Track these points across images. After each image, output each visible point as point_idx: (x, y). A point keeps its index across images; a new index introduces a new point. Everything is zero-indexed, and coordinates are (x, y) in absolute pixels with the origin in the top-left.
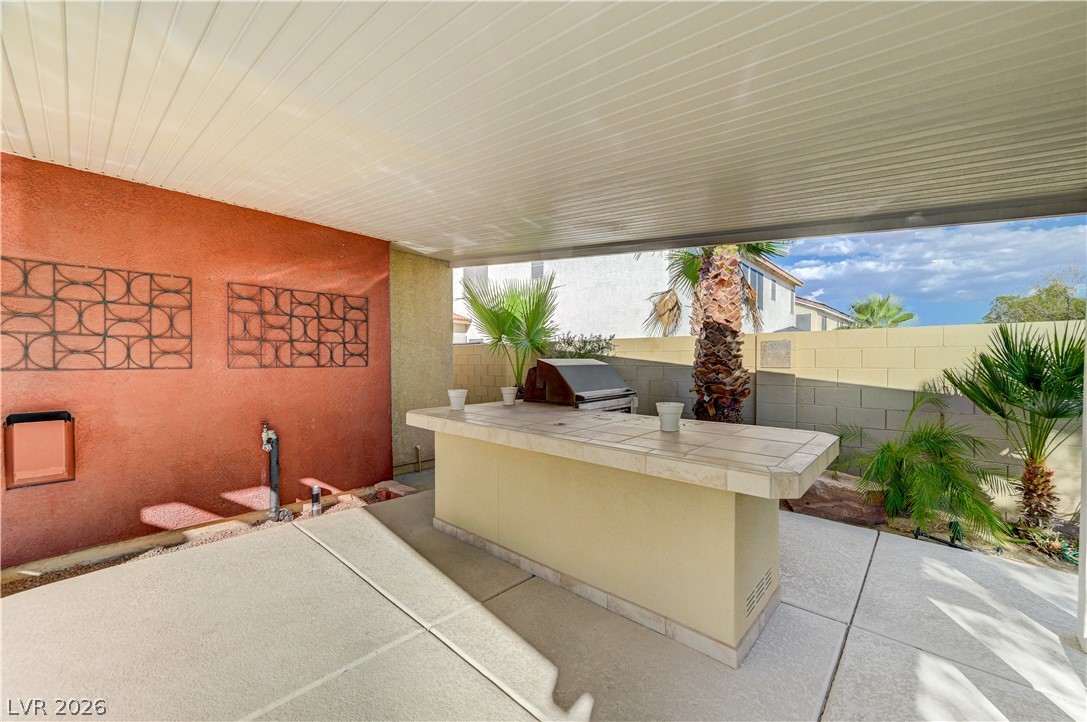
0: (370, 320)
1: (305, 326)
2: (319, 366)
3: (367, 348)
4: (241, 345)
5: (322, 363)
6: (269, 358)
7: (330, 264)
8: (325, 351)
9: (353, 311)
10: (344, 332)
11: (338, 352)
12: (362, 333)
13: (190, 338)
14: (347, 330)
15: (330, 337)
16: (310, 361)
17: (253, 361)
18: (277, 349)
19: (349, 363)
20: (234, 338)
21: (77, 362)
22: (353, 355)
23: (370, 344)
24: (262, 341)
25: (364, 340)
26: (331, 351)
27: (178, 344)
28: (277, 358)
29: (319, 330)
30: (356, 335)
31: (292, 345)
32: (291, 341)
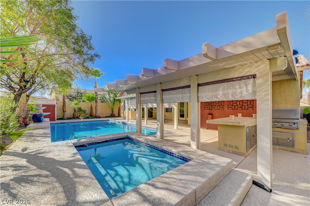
1: (240, 102)
2: (242, 109)
3: (253, 106)
4: (230, 106)
5: (243, 109)
6: (233, 108)
8: (243, 107)
11: (246, 107)
13: (223, 105)
14: (248, 103)
15: (245, 104)
17: (231, 109)
18: (235, 107)
19: (248, 109)
20: (229, 105)
21: (213, 109)
22: (250, 107)
23: (254, 105)
24: (232, 105)
25: (252, 104)
26: (245, 107)
27: (222, 106)
28: (235, 108)
29: (242, 103)
30: (250, 103)
31: (237, 106)
32: (237, 105)
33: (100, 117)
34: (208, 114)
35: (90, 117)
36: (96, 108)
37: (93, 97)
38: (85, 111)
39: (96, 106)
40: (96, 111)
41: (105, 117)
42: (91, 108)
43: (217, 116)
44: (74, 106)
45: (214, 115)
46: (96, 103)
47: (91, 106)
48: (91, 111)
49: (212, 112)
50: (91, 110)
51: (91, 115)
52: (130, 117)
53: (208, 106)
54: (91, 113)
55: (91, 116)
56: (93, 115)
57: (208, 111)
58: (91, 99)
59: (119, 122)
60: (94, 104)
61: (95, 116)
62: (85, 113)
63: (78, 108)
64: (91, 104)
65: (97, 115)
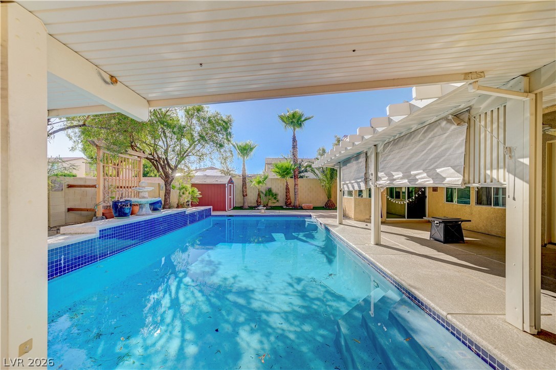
33: (302, 208)
35: (285, 207)
36: (296, 190)
37: (287, 169)
38: (276, 195)
40: (295, 195)
41: (312, 208)
42: (287, 189)
44: (257, 186)
46: (295, 179)
47: (287, 185)
48: (286, 196)
50: (286, 193)
51: (286, 204)
52: (353, 212)
54: (286, 199)
56: (290, 204)
58: (285, 172)
59: (321, 224)
60: (291, 182)
61: (294, 206)
62: (275, 198)
63: (267, 190)
64: (287, 182)
65: (297, 204)
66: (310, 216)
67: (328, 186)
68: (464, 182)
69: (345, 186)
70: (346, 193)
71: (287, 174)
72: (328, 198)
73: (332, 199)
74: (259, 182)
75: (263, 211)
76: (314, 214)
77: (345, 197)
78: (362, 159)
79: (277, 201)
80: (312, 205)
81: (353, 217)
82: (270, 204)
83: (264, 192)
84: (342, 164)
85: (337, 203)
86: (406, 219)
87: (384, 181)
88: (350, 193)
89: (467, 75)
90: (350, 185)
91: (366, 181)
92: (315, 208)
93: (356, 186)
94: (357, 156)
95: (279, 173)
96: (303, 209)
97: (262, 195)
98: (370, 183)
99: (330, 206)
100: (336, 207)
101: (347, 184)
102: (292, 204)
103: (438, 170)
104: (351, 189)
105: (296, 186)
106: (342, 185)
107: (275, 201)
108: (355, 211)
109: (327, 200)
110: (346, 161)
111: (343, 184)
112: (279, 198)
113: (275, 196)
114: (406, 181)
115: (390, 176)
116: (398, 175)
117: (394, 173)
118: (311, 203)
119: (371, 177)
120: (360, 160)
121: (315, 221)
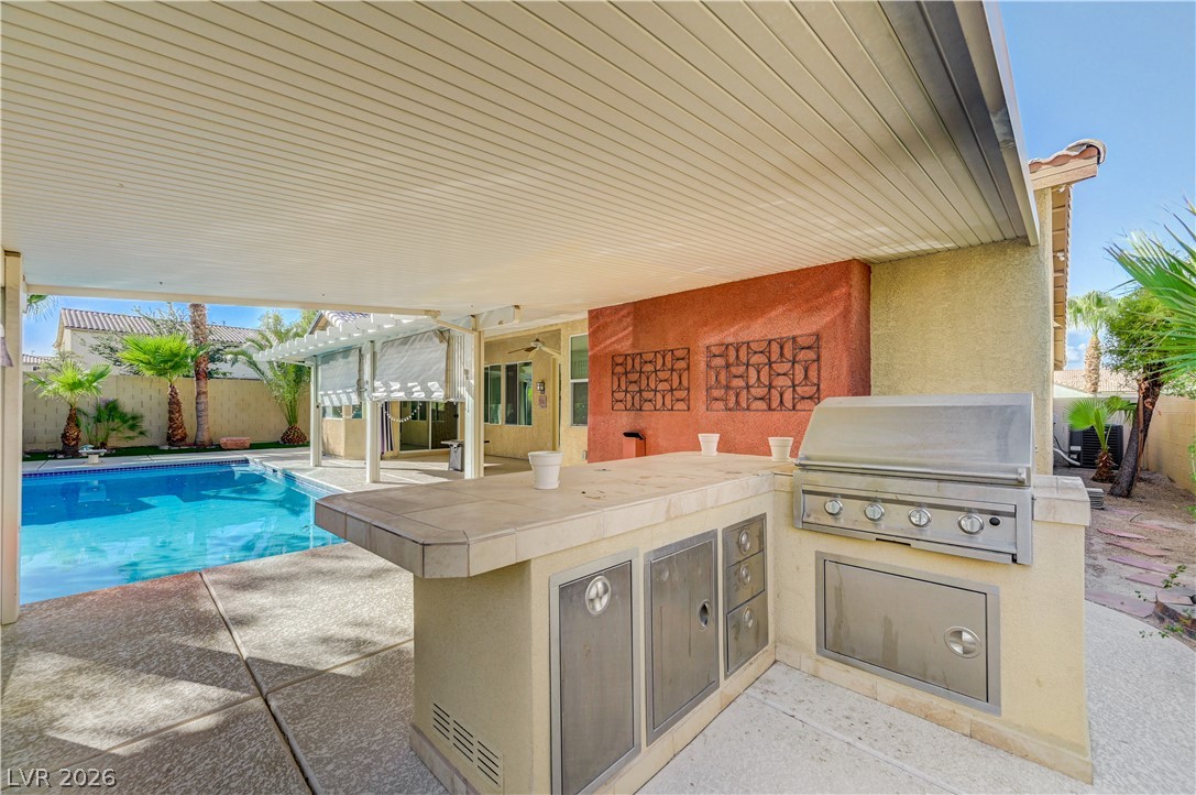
0: (823, 359)
1: (759, 372)
2: (770, 409)
3: (818, 389)
4: (715, 393)
5: (773, 407)
6: (732, 402)
7: (780, 309)
8: (775, 394)
9: (803, 351)
10: (793, 374)
11: (788, 395)
12: (813, 374)
13: (688, 389)
14: (797, 372)
15: (782, 382)
16: (763, 405)
17: (722, 405)
18: (737, 395)
19: (798, 407)
20: (711, 388)
21: (647, 406)
22: (803, 398)
23: (821, 386)
24: (728, 387)
25: (815, 381)
26: (781, 395)
27: (684, 394)
28: (737, 402)
29: (770, 375)
30: (806, 377)
31: (748, 391)
32: (748, 387)
33: (219, 448)
34: (627, 435)
35: (166, 448)
36: (202, 407)
37: (177, 355)
38: (134, 418)
39: (199, 394)
40: (198, 417)
41: (248, 445)
42: (174, 403)
43: (662, 442)
44: (66, 394)
45: (650, 441)
46: (198, 379)
47: (174, 394)
48: (171, 419)
49: (641, 424)
50: (170, 412)
51: (170, 439)
52: (343, 445)
53: (626, 391)
54: (170, 427)
55: (176, 440)
56: (183, 438)
57: (625, 421)
58: (167, 363)
59: (274, 471)
60: (185, 387)
61: (195, 444)
62: (132, 427)
63: (103, 404)
64: (172, 387)
65: (205, 437)
66: (246, 461)
67: (289, 397)
68: (446, 397)
69: (326, 399)
70: (330, 411)
71: (176, 367)
72: (290, 423)
73: (300, 425)
74: (75, 386)
75: (95, 459)
76: (254, 456)
77: (327, 418)
78: (354, 358)
79: (142, 433)
80: (248, 440)
81: (342, 454)
82: (112, 443)
83: (92, 411)
84: (319, 359)
85: (309, 434)
86: (430, 450)
87: (380, 394)
88: (337, 411)
89: (427, 312)
90: (333, 396)
91: (360, 390)
92: (254, 447)
93: (344, 398)
94: (346, 351)
95: (149, 363)
96: (224, 450)
97: (83, 420)
98: (366, 394)
99: (293, 438)
100: (309, 442)
101: (329, 395)
102: (188, 440)
103: (429, 384)
104: (337, 404)
105: (203, 397)
106: (319, 397)
107: (131, 434)
108: (346, 442)
109: (285, 427)
110: (328, 357)
111: (322, 396)
112: (145, 425)
113: (133, 421)
114: (402, 394)
115: (386, 385)
116: (396, 386)
117: (391, 383)
118: (243, 433)
119: (366, 387)
120: (350, 359)
121: (260, 467)
